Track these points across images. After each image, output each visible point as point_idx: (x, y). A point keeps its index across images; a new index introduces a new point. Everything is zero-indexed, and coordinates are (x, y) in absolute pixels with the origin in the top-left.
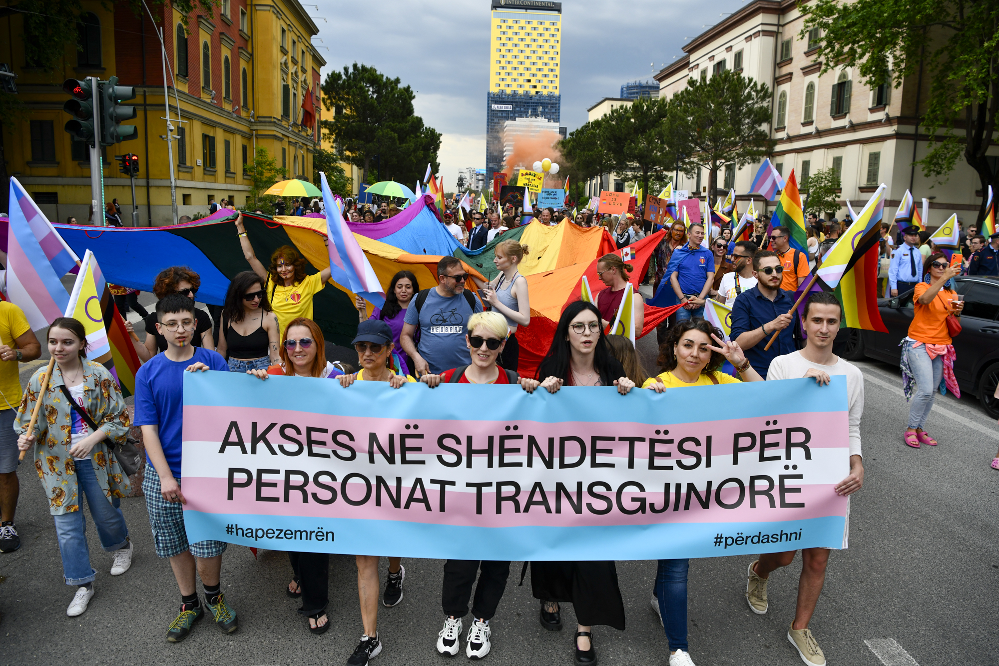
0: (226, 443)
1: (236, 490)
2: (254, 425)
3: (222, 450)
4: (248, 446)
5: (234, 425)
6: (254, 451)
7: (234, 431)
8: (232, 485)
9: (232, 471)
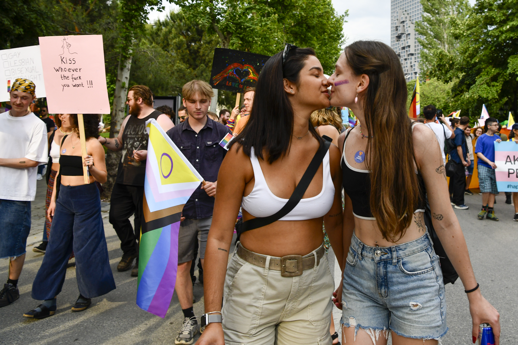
0: (507, 162)
1: (510, 175)
2: (514, 156)
3: (506, 164)
4: (513, 162)
5: (508, 156)
6: (514, 164)
7: (508, 158)
8: (509, 173)
9: (509, 169)
